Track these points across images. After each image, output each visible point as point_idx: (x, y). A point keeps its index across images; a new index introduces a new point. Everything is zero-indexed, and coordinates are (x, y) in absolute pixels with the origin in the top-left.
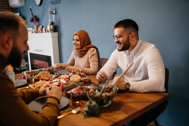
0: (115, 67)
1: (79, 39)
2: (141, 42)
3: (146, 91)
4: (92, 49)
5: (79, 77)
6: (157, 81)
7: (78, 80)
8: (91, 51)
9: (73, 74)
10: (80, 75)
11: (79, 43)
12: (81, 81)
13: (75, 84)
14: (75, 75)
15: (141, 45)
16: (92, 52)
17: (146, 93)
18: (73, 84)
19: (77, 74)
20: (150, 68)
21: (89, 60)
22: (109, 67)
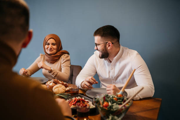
2: (123, 48)
4: (66, 55)
6: (149, 87)
9: (54, 84)
10: (63, 84)
12: (66, 91)
13: (60, 95)
15: (123, 51)
16: (66, 58)
18: (58, 96)
19: (60, 83)
21: (62, 65)
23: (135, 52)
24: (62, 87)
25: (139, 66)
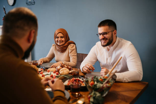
0: (94, 60)
1: (63, 36)
2: (119, 40)
3: (129, 81)
4: (72, 45)
5: (68, 70)
7: (68, 73)
8: (71, 46)
9: (61, 67)
10: (68, 68)
11: (63, 39)
12: (69, 74)
13: (65, 76)
14: (64, 68)
15: (119, 42)
16: (72, 48)
17: (129, 82)
18: (63, 76)
19: (65, 67)
20: (130, 61)
21: (70, 54)
22: (89, 61)
23: (129, 43)
24: (67, 70)
25: (131, 54)
